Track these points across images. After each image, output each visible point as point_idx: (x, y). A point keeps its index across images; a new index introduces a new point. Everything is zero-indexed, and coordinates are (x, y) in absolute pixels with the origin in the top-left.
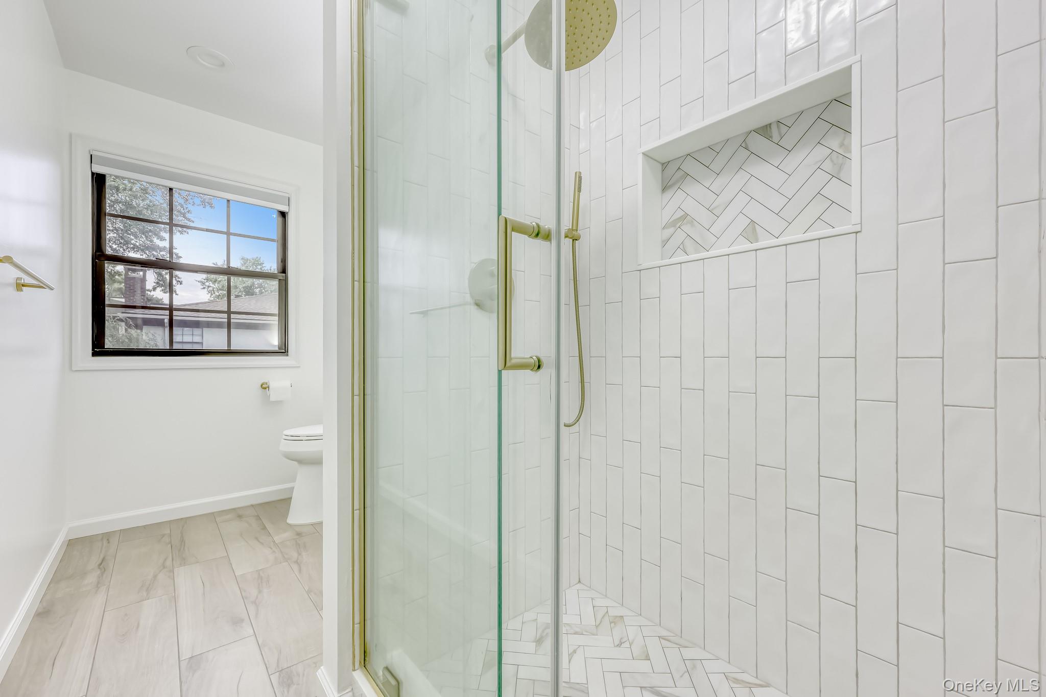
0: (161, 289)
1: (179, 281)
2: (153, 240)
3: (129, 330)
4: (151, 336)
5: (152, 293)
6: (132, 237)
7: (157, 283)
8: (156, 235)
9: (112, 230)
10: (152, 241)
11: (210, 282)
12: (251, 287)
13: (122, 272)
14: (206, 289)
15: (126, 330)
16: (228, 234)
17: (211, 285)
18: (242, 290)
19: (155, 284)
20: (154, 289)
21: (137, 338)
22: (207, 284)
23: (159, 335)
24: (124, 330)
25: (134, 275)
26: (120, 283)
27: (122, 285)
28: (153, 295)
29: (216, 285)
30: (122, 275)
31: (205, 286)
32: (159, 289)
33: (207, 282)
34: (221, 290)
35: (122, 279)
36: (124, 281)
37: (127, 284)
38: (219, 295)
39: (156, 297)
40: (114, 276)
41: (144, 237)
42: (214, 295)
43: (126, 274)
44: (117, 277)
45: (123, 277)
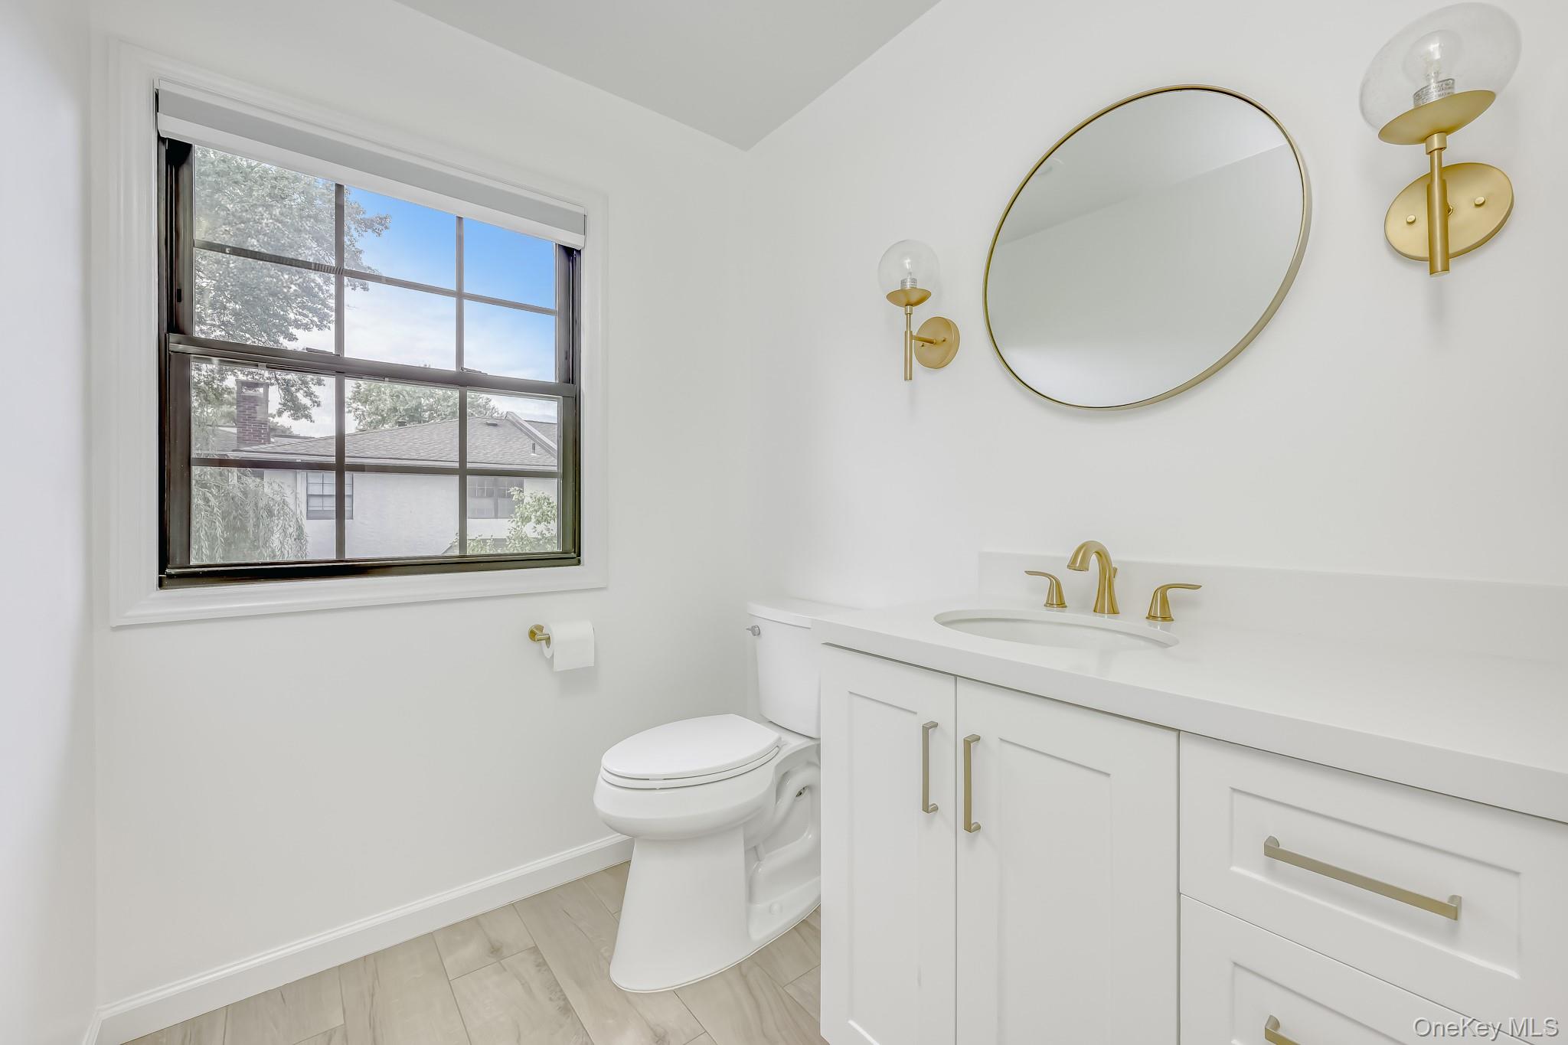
0: (289, 413)
1: (316, 402)
2: (278, 340)
3: (244, 478)
4: (276, 487)
5: (277, 419)
6: (247, 336)
7: (284, 405)
8: (282, 332)
9: (219, 327)
10: (277, 342)
11: (359, 403)
12: (416, 409)
13: (234, 388)
14: (353, 413)
15: (239, 478)
16: (460, 295)
17: (361, 407)
18: (403, 413)
19: (280, 406)
20: (280, 413)
21: (255, 490)
22: (354, 405)
23: (289, 486)
24: (236, 478)
25: (251, 393)
26: (231, 404)
27: (234, 409)
28: (278, 423)
29: (367, 407)
30: (232, 393)
31: (350, 409)
32: (286, 414)
33: (354, 402)
34: (374, 414)
35: (233, 398)
36: (235, 402)
37: (240, 406)
38: (372, 422)
39: (282, 426)
40: (221, 395)
41: (265, 335)
42: (364, 422)
43: (239, 392)
44: (225, 396)
45: (235, 395)
